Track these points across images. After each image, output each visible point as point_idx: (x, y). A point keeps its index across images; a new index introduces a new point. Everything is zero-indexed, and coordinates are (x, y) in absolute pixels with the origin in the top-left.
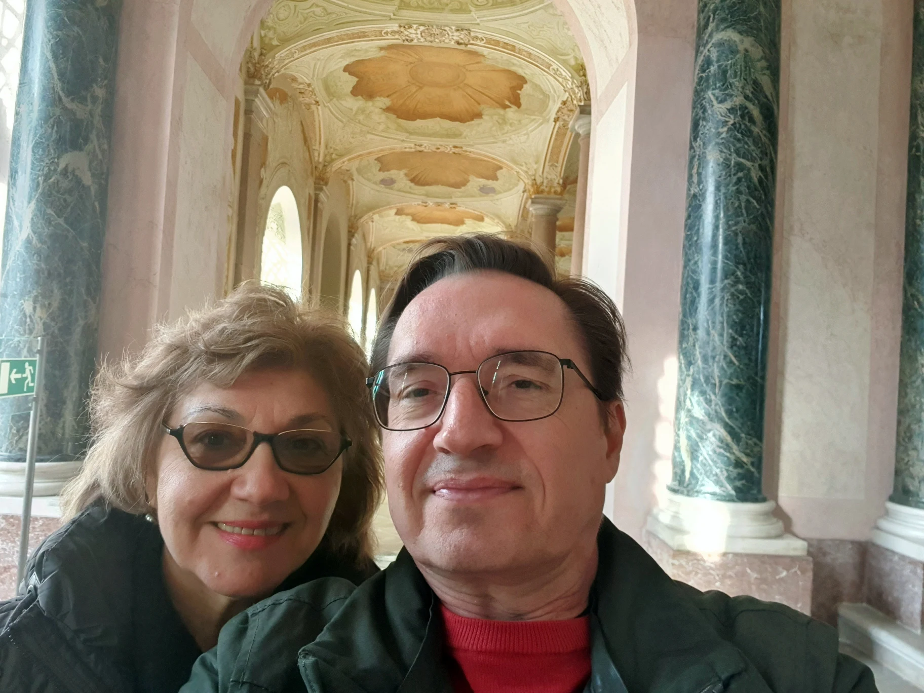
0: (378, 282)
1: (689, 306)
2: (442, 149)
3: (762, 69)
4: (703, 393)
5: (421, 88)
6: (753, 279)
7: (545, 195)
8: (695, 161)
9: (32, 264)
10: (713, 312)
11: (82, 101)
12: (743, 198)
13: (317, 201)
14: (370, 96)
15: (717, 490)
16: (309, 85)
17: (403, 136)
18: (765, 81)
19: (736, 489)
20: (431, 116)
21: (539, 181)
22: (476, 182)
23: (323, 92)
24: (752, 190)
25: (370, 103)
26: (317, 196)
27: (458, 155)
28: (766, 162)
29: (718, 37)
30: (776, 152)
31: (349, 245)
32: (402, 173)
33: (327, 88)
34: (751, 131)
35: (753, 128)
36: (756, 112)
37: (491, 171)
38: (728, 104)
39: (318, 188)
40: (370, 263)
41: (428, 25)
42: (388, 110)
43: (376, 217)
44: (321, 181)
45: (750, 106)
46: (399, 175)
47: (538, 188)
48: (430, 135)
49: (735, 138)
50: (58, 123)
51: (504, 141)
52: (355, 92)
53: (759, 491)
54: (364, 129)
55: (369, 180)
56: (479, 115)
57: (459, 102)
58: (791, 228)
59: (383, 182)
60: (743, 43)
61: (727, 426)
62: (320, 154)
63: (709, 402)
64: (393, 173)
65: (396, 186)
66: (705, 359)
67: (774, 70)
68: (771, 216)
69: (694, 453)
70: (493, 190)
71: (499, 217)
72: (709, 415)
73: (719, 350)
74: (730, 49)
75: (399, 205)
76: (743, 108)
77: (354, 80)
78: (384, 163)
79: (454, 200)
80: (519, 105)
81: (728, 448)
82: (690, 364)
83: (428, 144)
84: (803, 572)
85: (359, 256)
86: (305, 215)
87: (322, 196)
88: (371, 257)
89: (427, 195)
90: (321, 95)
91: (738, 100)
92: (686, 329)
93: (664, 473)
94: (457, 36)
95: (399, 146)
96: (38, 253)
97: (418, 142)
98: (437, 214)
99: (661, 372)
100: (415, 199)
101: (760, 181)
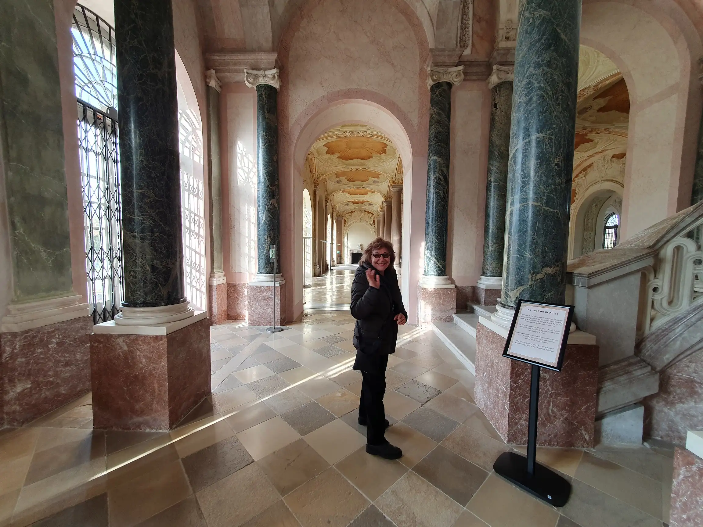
0: (336, 217)
1: (427, 228)
2: (359, 169)
3: (444, 166)
4: (430, 250)
5: (350, 149)
6: (442, 221)
7: (397, 184)
8: (428, 191)
9: (266, 227)
10: (433, 230)
11: (274, 186)
12: (439, 200)
13: (315, 192)
14: (333, 153)
15: (434, 274)
16: (312, 152)
17: (345, 166)
18: (445, 169)
19: (438, 273)
20: (355, 158)
21: (394, 179)
22: (371, 179)
23: (316, 153)
24: (441, 198)
25: (332, 156)
26: (315, 190)
27: (365, 170)
28: (445, 191)
29: (433, 158)
30: (448, 188)
31: (326, 205)
32: (344, 178)
33: (318, 152)
34: (440, 183)
35: (442, 183)
36: (442, 178)
37: (377, 176)
38: (435, 176)
39: (316, 187)
40: (333, 211)
41: (352, 132)
42: (339, 157)
43: (335, 194)
44: (316, 184)
45: (441, 177)
46: (343, 179)
47: (394, 182)
48: (354, 165)
49: (436, 185)
50: (269, 193)
51: (381, 166)
52: (327, 152)
53: (445, 274)
54: (331, 165)
55: (332, 181)
56: (371, 157)
57: (364, 153)
58: (454, 206)
59: (337, 181)
60: (439, 160)
61: (436, 258)
62: (316, 174)
63: (431, 252)
64: (341, 178)
65: (342, 182)
66: (430, 242)
67: (448, 167)
68: (447, 205)
69: (428, 265)
70: (378, 182)
71: (380, 192)
72: (431, 255)
73: (434, 239)
74: (435, 161)
75: (343, 190)
76: (439, 177)
77: (327, 149)
78: (337, 175)
79: (364, 186)
80: (386, 153)
81: (436, 264)
82: (427, 243)
83: (353, 168)
84: (454, 292)
85: (330, 210)
86: (312, 197)
87: (317, 190)
88: (333, 209)
89: (354, 185)
90: (316, 154)
91: (437, 175)
92: (427, 234)
93: (421, 271)
94: (362, 134)
95: (343, 170)
96: (267, 224)
97: (350, 168)
98: (358, 191)
99: (421, 246)
100: (349, 187)
101: (443, 196)
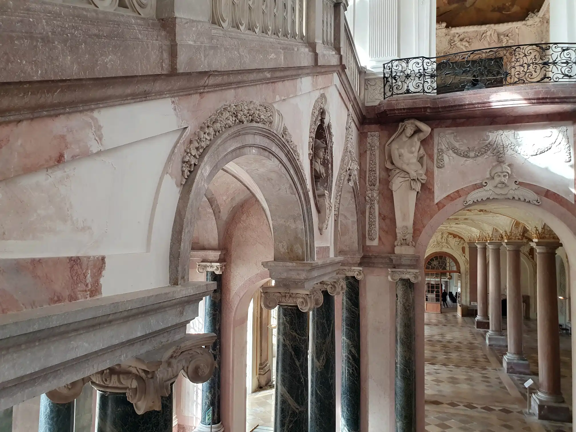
58: (369, 377)
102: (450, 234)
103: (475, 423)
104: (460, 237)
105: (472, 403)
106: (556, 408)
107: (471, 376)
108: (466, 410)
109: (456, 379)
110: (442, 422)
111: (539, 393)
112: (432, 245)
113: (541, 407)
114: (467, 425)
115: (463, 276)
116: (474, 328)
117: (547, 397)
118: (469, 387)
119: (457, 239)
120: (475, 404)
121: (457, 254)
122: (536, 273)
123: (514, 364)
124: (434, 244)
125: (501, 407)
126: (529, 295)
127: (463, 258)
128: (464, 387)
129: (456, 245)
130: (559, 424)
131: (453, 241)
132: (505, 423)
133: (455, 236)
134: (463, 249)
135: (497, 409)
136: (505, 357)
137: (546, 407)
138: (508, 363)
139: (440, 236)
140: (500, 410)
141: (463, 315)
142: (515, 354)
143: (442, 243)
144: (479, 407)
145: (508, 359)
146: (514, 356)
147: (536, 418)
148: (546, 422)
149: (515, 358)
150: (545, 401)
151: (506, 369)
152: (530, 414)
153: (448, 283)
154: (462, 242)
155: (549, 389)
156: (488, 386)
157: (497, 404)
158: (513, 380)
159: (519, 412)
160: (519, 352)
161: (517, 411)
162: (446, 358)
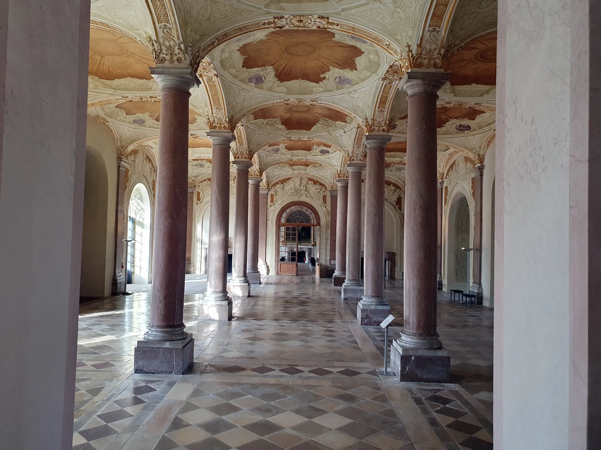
7: (217, 129)
17: (111, 91)
20: (124, 76)
21: (211, 120)
47: (211, 124)
55: (123, 121)
59: (135, 122)
102: (310, 179)
103: (289, 397)
104: (321, 184)
105: (297, 366)
106: (430, 360)
107: (309, 330)
108: (281, 376)
109: (286, 335)
110: (226, 401)
111: (404, 337)
112: (289, 193)
113: (405, 359)
114: (273, 403)
115: (324, 230)
116: (332, 286)
117: (415, 341)
118: (302, 343)
119: (318, 186)
120: (302, 365)
121: (317, 204)
122: (403, 225)
123: (371, 311)
124: (291, 191)
125: (343, 367)
126: (395, 251)
127: (324, 209)
128: (294, 344)
129: (316, 193)
130: (434, 386)
131: (313, 188)
132: (344, 392)
133: (315, 182)
134: (324, 198)
135: (335, 370)
136: (360, 305)
137: (413, 358)
138: (363, 311)
139: (298, 183)
140: (340, 372)
141: (321, 276)
142: (372, 297)
143: (301, 191)
144: (306, 369)
145: (363, 305)
146: (372, 300)
147: (397, 379)
148: (412, 385)
149: (372, 302)
150: (413, 349)
151: (360, 319)
152: (387, 374)
153: (312, 250)
154: (323, 188)
155: (418, 328)
156: (329, 341)
157: (336, 364)
158: (368, 332)
159: (369, 373)
160: (378, 294)
161: (367, 371)
162: (282, 313)
